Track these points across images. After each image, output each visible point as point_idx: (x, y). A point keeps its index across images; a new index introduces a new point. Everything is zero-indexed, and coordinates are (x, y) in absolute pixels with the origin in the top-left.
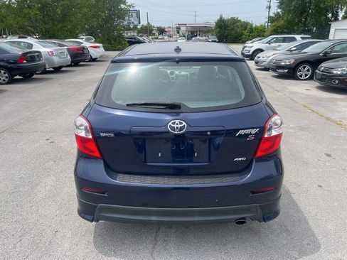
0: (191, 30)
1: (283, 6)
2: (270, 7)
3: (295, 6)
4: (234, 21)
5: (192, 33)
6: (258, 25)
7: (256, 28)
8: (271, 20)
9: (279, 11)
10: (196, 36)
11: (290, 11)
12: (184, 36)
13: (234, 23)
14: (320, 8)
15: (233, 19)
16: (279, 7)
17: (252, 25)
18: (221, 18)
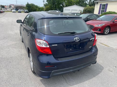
0: (16, 7)
1: (48, 1)
2: (44, 1)
3: (52, 2)
4: (33, 5)
5: (17, 8)
6: (41, 7)
7: (41, 8)
8: (45, 5)
9: (47, 3)
10: (18, 9)
11: (50, 3)
12: (14, 9)
13: (33, 6)
14: (59, 3)
15: (32, 4)
16: (47, 1)
17: (39, 7)
18: (28, 3)
